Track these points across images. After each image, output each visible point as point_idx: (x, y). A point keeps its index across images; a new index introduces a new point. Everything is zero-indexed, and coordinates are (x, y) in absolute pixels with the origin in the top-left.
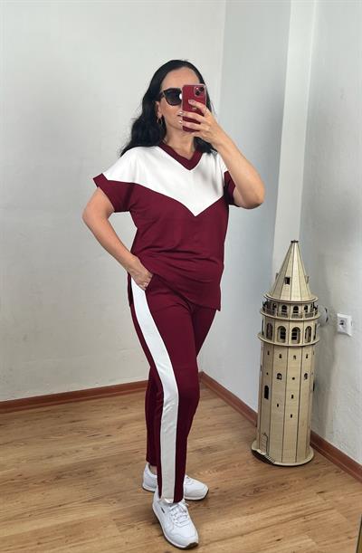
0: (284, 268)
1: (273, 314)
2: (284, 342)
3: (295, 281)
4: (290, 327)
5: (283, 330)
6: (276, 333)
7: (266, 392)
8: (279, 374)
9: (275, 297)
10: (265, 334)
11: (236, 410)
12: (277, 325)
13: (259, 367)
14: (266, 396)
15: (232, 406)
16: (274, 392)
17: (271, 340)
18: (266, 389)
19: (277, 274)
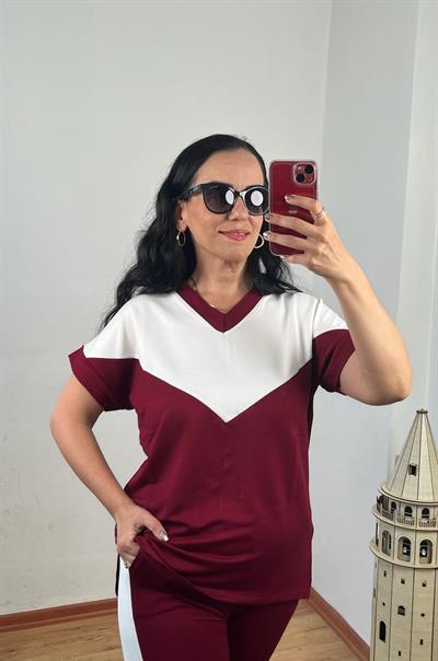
1: (392, 517)
3: (423, 470)
4: (416, 540)
5: (406, 543)
6: (397, 546)
7: (382, 631)
8: (401, 607)
9: (395, 493)
13: (371, 591)
14: (382, 637)
16: (393, 633)
17: (389, 555)
18: (383, 625)
19: (397, 457)
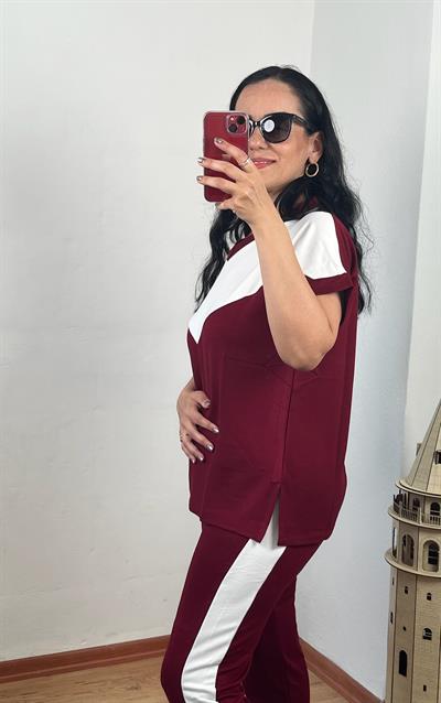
0: (433, 435)
1: (415, 517)
2: (436, 570)
5: (433, 548)
6: (422, 554)
7: (402, 664)
8: (428, 630)
9: (418, 487)
10: (399, 553)
11: (339, 691)
12: (423, 539)
13: (387, 616)
14: (403, 671)
15: (330, 684)
16: (417, 664)
17: (411, 565)
18: (403, 656)
19: (419, 445)
